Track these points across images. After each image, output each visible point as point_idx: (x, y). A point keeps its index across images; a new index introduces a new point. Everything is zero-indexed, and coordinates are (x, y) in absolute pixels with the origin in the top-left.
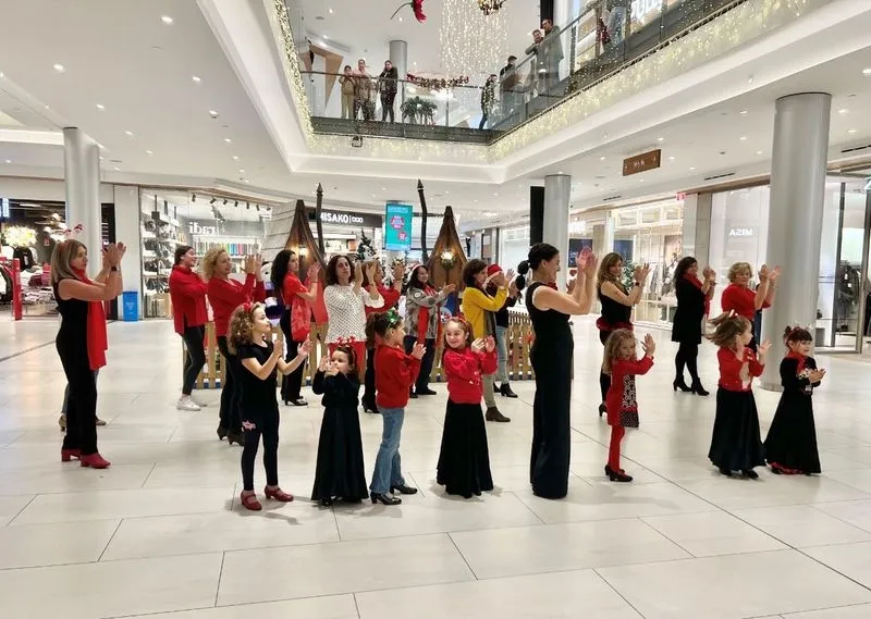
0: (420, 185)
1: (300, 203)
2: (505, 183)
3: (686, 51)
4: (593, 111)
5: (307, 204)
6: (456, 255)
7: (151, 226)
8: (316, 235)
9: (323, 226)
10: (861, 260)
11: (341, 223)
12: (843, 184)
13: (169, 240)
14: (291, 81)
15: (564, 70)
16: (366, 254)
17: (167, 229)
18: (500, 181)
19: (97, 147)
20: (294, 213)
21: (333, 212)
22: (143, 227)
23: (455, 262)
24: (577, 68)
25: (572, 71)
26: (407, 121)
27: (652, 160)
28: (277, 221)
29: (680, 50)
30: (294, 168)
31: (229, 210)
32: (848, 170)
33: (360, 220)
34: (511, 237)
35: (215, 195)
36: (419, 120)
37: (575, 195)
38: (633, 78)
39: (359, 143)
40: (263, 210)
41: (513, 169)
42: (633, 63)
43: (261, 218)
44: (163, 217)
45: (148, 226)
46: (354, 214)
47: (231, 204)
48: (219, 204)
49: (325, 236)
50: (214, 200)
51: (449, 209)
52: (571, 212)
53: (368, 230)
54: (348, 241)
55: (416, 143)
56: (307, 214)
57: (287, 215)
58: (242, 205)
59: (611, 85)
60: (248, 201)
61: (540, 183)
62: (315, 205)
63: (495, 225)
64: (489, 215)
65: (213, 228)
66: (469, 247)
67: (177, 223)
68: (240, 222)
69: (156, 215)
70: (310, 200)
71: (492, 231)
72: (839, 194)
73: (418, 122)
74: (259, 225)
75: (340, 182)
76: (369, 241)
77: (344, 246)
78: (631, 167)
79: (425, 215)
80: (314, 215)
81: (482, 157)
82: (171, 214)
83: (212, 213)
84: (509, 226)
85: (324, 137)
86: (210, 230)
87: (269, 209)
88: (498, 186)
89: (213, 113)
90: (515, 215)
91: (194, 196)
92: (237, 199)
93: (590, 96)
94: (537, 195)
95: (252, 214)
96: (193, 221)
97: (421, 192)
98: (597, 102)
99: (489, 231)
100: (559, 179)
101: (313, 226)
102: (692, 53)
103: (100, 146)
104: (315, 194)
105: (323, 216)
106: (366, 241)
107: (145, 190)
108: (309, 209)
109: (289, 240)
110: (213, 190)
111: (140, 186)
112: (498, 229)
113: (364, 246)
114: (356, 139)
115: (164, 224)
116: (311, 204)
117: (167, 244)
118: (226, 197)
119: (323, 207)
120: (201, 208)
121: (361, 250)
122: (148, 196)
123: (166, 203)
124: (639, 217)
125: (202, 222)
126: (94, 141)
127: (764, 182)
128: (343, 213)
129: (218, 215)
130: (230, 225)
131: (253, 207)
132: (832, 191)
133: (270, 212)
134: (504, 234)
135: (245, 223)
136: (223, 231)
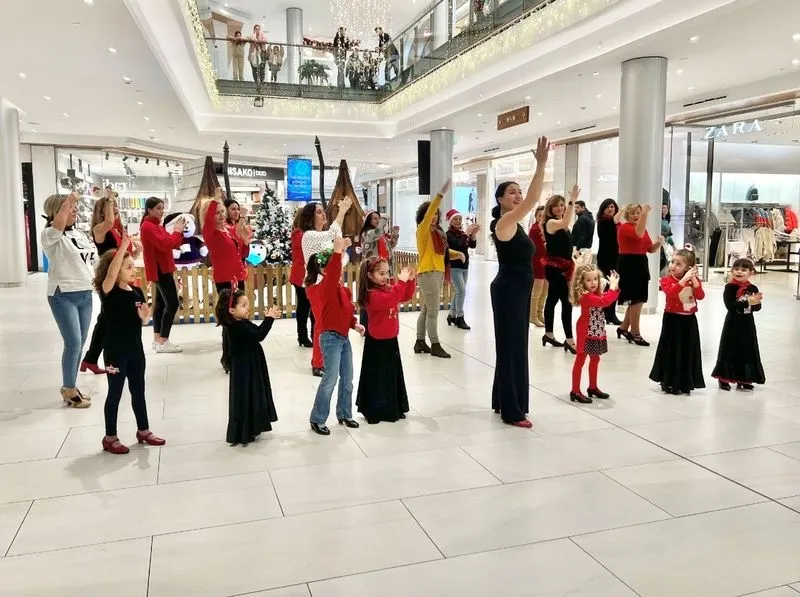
0: (317, 141)
1: (209, 159)
2: (394, 138)
3: (544, 22)
4: (468, 73)
5: (215, 160)
7: (67, 184)
9: (231, 180)
10: (704, 200)
11: (245, 177)
12: (690, 134)
13: (84, 196)
14: (197, 49)
15: (442, 39)
16: (270, 204)
17: (82, 185)
18: (390, 136)
19: (16, 111)
20: (203, 168)
21: (238, 167)
22: (59, 185)
24: (456, 32)
25: (450, 37)
26: (305, 82)
27: (521, 116)
28: (188, 174)
29: (540, 20)
30: (201, 127)
31: (140, 167)
32: (691, 122)
33: (264, 174)
34: (403, 187)
35: (127, 153)
36: (316, 81)
37: (456, 149)
38: (502, 44)
39: (260, 103)
40: (172, 166)
41: (401, 125)
42: (501, 31)
43: (170, 173)
44: (78, 175)
45: (65, 183)
46: (257, 168)
47: (142, 161)
48: (131, 162)
49: (232, 189)
50: (126, 158)
51: (343, 162)
52: (455, 163)
53: (271, 183)
54: (252, 193)
55: (312, 103)
56: (215, 169)
57: (196, 171)
58: (153, 162)
59: (485, 49)
60: (158, 158)
61: (426, 138)
62: (222, 161)
63: (388, 176)
64: (382, 166)
65: (124, 184)
66: (366, 196)
67: (90, 180)
68: (151, 178)
69: (71, 173)
70: (218, 157)
71: (386, 181)
72: (685, 143)
73: (315, 83)
74: (169, 180)
75: (244, 139)
76: (273, 192)
77: (249, 198)
78: (505, 122)
79: (322, 168)
80: (221, 170)
81: (374, 114)
82: (85, 171)
83: (125, 170)
84: (401, 177)
85: (228, 98)
86: (122, 186)
87: (178, 165)
88: (388, 140)
89: (127, 79)
90: (406, 167)
91: (107, 155)
92: (148, 157)
93: (467, 59)
94: (424, 149)
95: (162, 170)
96: (106, 177)
97: (318, 148)
98: (472, 64)
99: (383, 181)
100: (443, 133)
101: (221, 180)
102: (550, 23)
103: (19, 110)
104: (222, 151)
105: (230, 171)
106: (270, 193)
107: (60, 150)
108: (217, 164)
109: (200, 193)
110: (126, 149)
111: (56, 147)
112: (391, 180)
113: (268, 197)
114: (258, 99)
115: (78, 181)
116: (218, 160)
117: (82, 200)
118: (138, 155)
119: (230, 162)
120: (114, 165)
121: (266, 200)
122: (64, 155)
123: (80, 161)
124: (516, 167)
125: (114, 179)
126: (13, 106)
127: (615, 134)
128: (246, 167)
129: (129, 171)
130: (140, 181)
131: (163, 163)
132: (680, 140)
133: (180, 168)
134: (397, 184)
135: (156, 178)
136: (134, 186)
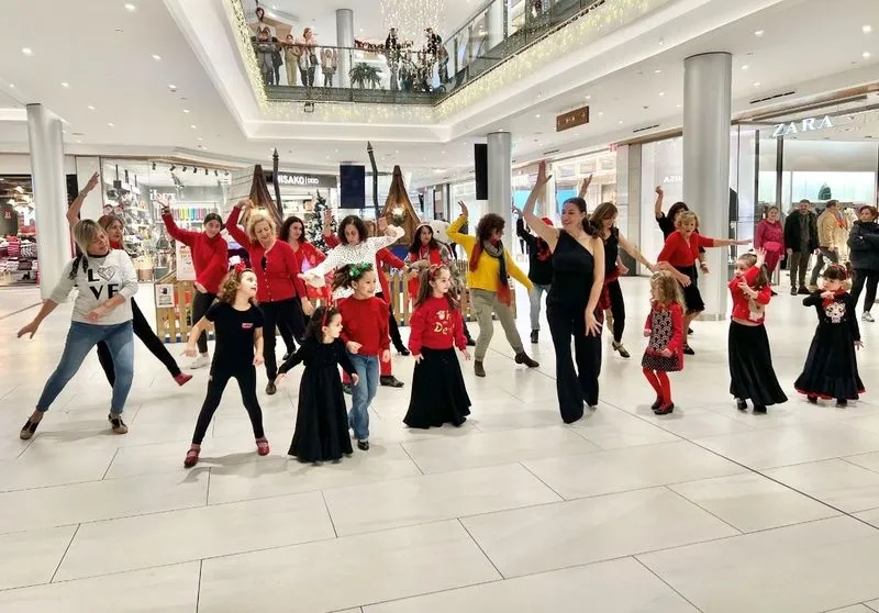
0: (370, 147)
1: (258, 168)
2: (453, 141)
3: (602, 19)
4: (526, 73)
5: (264, 168)
6: (407, 210)
7: (113, 195)
8: (274, 198)
9: (281, 188)
10: (774, 201)
11: (297, 185)
12: (758, 132)
13: (131, 208)
14: (244, 56)
15: (497, 38)
16: (322, 213)
17: (128, 197)
18: (446, 139)
19: (59, 121)
20: (252, 177)
21: (288, 174)
22: (106, 197)
23: (405, 217)
24: (512, 30)
25: (506, 36)
26: (356, 85)
27: (581, 116)
28: (237, 185)
29: (598, 17)
30: (250, 135)
31: (188, 177)
32: (759, 119)
33: (315, 181)
34: (461, 192)
35: (175, 163)
36: (368, 85)
37: (515, 151)
38: (559, 42)
39: (309, 108)
40: (221, 175)
41: (457, 128)
42: (559, 29)
43: (219, 183)
44: (124, 186)
45: (111, 194)
46: (309, 176)
47: (190, 171)
48: (178, 171)
49: (282, 198)
50: (174, 168)
51: (397, 169)
52: (513, 166)
53: (323, 191)
54: (305, 201)
55: (364, 107)
56: (264, 178)
57: (244, 180)
58: (201, 172)
59: (542, 48)
60: (207, 168)
61: (483, 141)
62: (271, 168)
63: (446, 181)
64: (438, 171)
65: (172, 195)
66: (422, 203)
67: (137, 191)
68: (200, 187)
69: (117, 184)
70: (267, 164)
71: (444, 187)
72: (754, 141)
73: (366, 87)
74: (218, 190)
75: (293, 145)
76: (325, 201)
77: (301, 206)
78: (564, 123)
79: (375, 174)
80: (271, 178)
81: (429, 117)
82: (131, 183)
83: (172, 180)
84: (457, 182)
85: (278, 104)
86: (170, 196)
87: (227, 174)
88: (444, 144)
89: (173, 87)
90: (464, 172)
91: (154, 165)
92: (196, 166)
93: (523, 59)
94: (481, 153)
95: (211, 179)
96: (153, 188)
97: (371, 153)
98: (529, 65)
99: (440, 187)
100: (500, 136)
101: (271, 188)
102: (608, 20)
103: (63, 120)
104: (271, 158)
105: (280, 179)
106: (322, 201)
107: (106, 161)
108: (266, 172)
110: (172, 158)
111: (100, 157)
112: (448, 185)
113: (320, 206)
114: (308, 104)
115: (125, 192)
116: (268, 168)
117: (129, 211)
118: (185, 164)
119: (280, 170)
120: (162, 175)
121: (318, 209)
122: (110, 166)
123: (126, 172)
124: (577, 169)
125: (161, 189)
126: (55, 116)
127: (679, 134)
128: (297, 175)
129: (177, 181)
130: (189, 191)
131: (211, 173)
132: (749, 138)
133: (230, 177)
134: (454, 189)
135: (205, 188)
136: (183, 196)
